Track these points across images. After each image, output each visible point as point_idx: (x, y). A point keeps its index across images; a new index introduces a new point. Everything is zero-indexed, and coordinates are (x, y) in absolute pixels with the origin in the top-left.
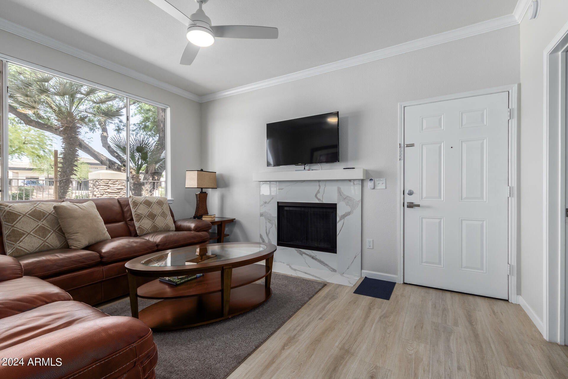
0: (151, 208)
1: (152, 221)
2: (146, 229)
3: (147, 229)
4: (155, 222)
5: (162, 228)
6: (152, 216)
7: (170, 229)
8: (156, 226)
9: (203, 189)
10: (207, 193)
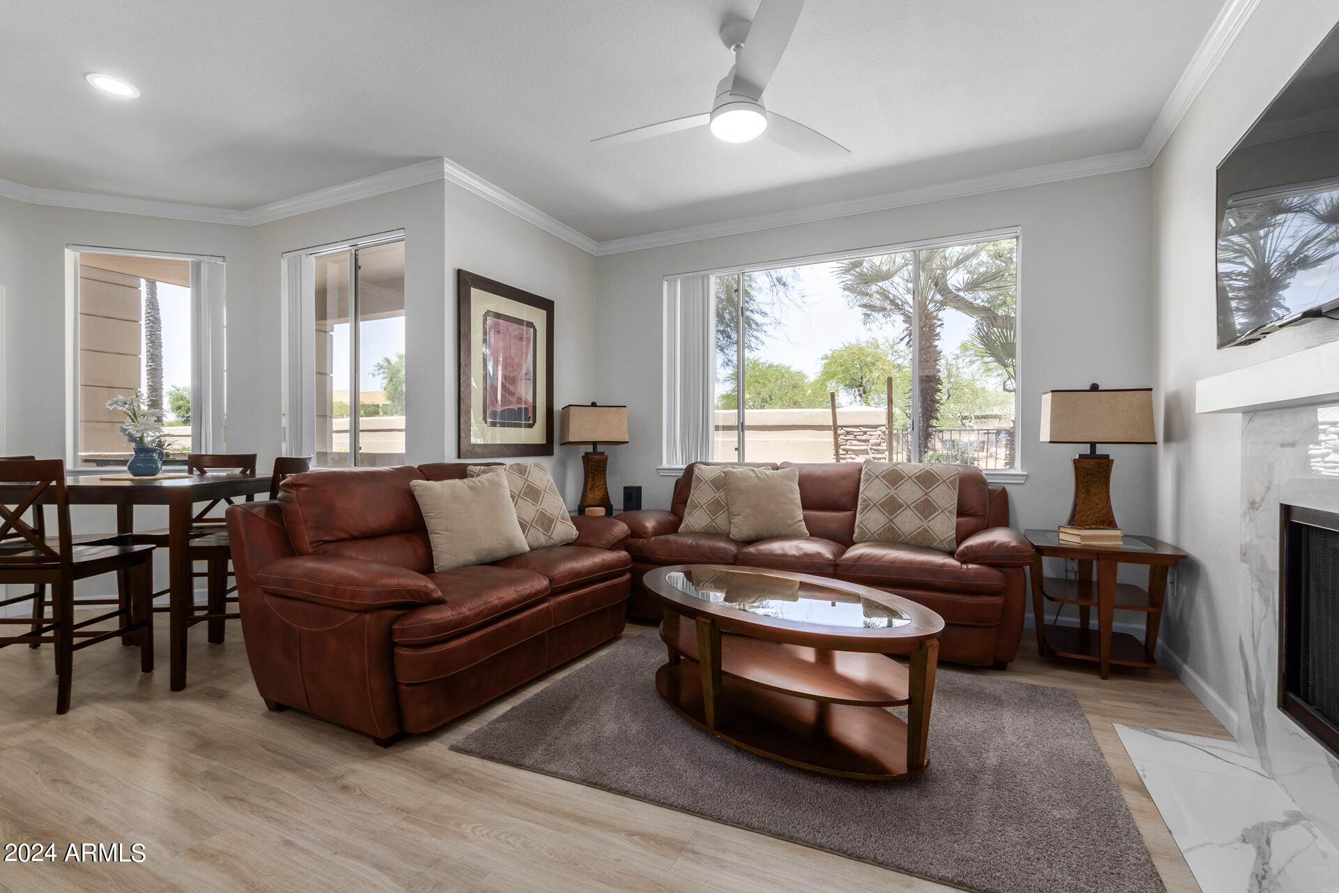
0: (896, 489)
1: (887, 517)
2: (869, 531)
3: (873, 532)
4: (894, 520)
5: (909, 537)
6: (892, 506)
7: (932, 543)
8: (894, 529)
9: (1097, 445)
10: (1111, 458)
